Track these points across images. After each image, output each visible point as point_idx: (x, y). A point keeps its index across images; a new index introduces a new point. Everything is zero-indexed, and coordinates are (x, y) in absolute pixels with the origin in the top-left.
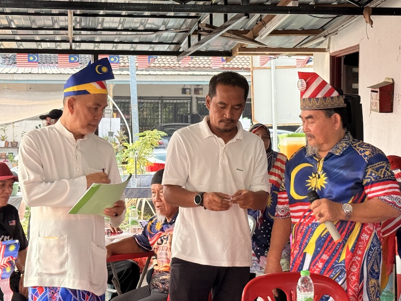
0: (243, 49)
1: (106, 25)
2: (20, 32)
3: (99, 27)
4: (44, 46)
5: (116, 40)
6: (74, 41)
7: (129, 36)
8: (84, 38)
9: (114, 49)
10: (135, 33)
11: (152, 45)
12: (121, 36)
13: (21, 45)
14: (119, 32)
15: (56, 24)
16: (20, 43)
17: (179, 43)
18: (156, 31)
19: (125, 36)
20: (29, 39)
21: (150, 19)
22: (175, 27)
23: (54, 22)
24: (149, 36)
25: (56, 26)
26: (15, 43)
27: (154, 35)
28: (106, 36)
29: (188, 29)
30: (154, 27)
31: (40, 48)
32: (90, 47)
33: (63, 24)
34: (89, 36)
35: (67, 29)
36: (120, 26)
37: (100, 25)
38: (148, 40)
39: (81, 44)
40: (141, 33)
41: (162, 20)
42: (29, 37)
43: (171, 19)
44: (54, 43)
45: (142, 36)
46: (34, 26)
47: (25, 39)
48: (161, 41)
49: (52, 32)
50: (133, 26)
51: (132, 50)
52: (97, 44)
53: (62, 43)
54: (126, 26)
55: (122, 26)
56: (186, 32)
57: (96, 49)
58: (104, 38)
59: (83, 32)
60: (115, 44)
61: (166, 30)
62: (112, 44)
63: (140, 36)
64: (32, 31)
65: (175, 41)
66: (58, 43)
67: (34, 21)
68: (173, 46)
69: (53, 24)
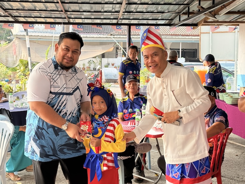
0: (206, 22)
1: (138, 10)
2: (94, 13)
3: (134, 11)
4: (105, 21)
5: (140, 18)
6: (120, 19)
7: (148, 16)
8: (125, 17)
9: (138, 23)
10: (151, 14)
11: (157, 21)
12: (144, 16)
13: (93, 21)
14: (143, 14)
15: (113, 10)
16: (93, 20)
17: (172, 20)
18: (163, 12)
19: (146, 16)
20: (98, 18)
21: (162, 5)
22: (173, 10)
23: (113, 8)
24: (158, 15)
25: (113, 11)
26: (91, 20)
27: (161, 15)
28: (136, 16)
29: (179, 12)
30: (162, 10)
31: (102, 22)
32: (127, 22)
33: (117, 9)
34: (128, 16)
35: (119, 12)
36: (145, 10)
37: (135, 10)
38: (156, 18)
39: (123, 20)
40: (154, 14)
41: (168, 6)
42: (98, 17)
43: (173, 6)
44: (109, 20)
45: (154, 15)
46: (102, 11)
47: (96, 18)
48: (163, 18)
49: (110, 14)
50: (152, 10)
51: (147, 23)
52: (130, 20)
53: (113, 20)
54: (149, 10)
55: (146, 10)
56: (178, 13)
57: (129, 23)
58: (135, 17)
59: (126, 14)
60: (139, 20)
61: (168, 12)
62: (138, 20)
63: (153, 15)
64: (101, 13)
65: (169, 19)
66: (111, 20)
67: (103, 8)
68: (167, 21)
69: (112, 9)
